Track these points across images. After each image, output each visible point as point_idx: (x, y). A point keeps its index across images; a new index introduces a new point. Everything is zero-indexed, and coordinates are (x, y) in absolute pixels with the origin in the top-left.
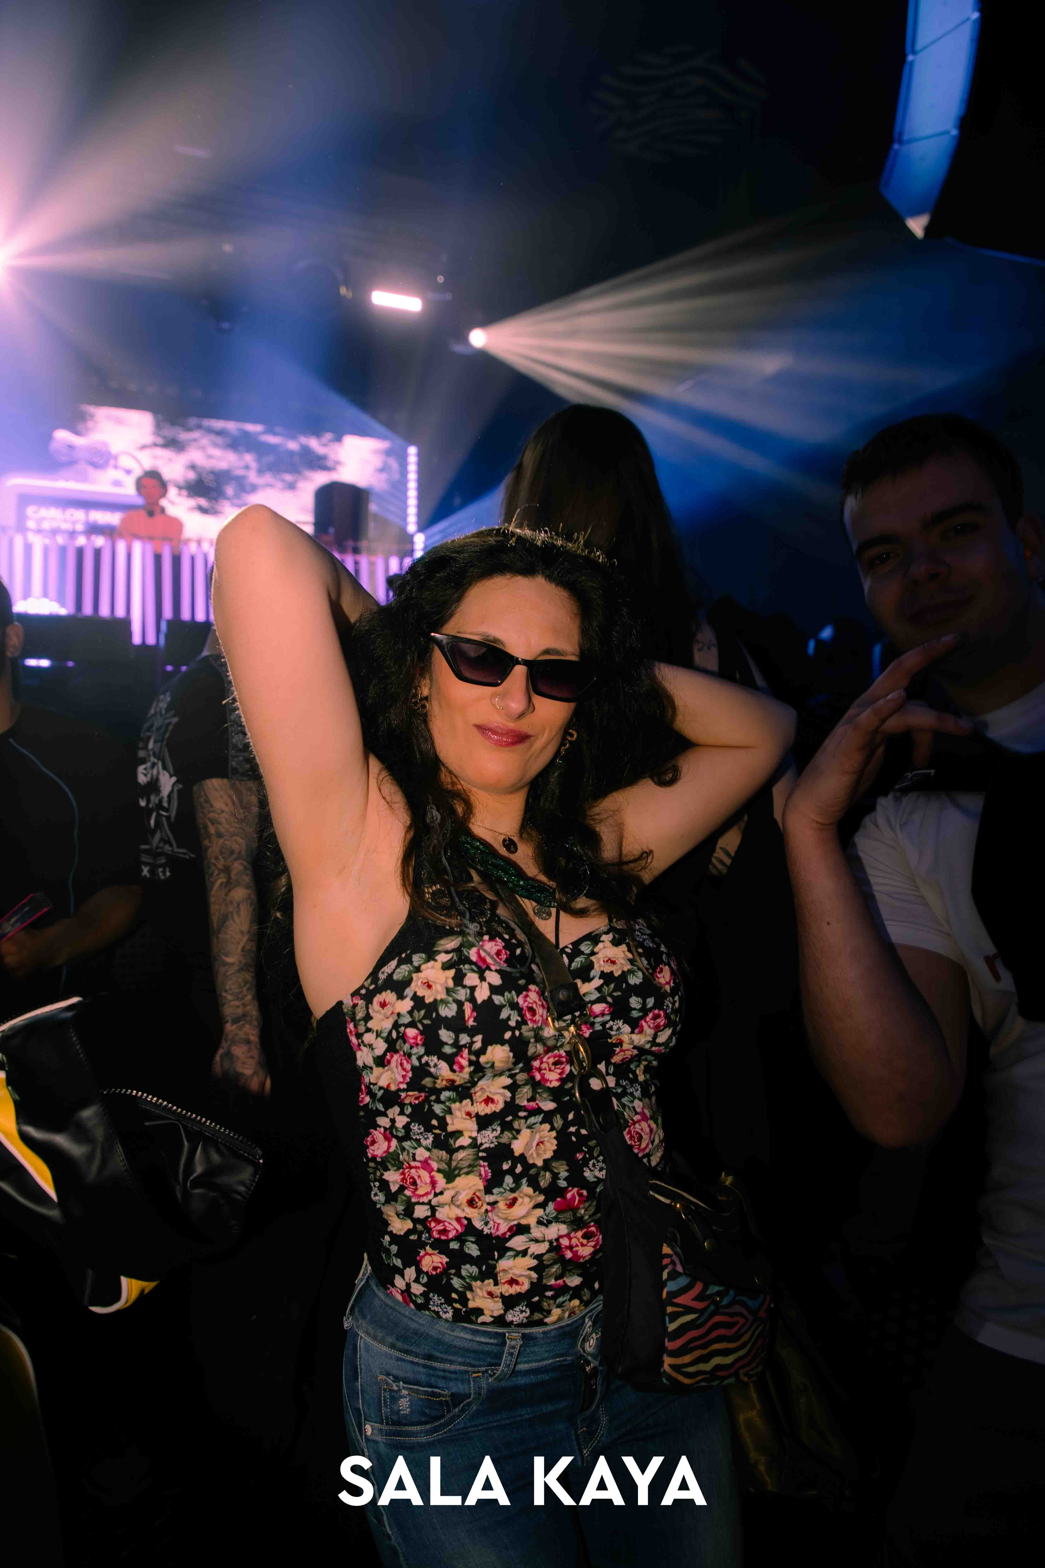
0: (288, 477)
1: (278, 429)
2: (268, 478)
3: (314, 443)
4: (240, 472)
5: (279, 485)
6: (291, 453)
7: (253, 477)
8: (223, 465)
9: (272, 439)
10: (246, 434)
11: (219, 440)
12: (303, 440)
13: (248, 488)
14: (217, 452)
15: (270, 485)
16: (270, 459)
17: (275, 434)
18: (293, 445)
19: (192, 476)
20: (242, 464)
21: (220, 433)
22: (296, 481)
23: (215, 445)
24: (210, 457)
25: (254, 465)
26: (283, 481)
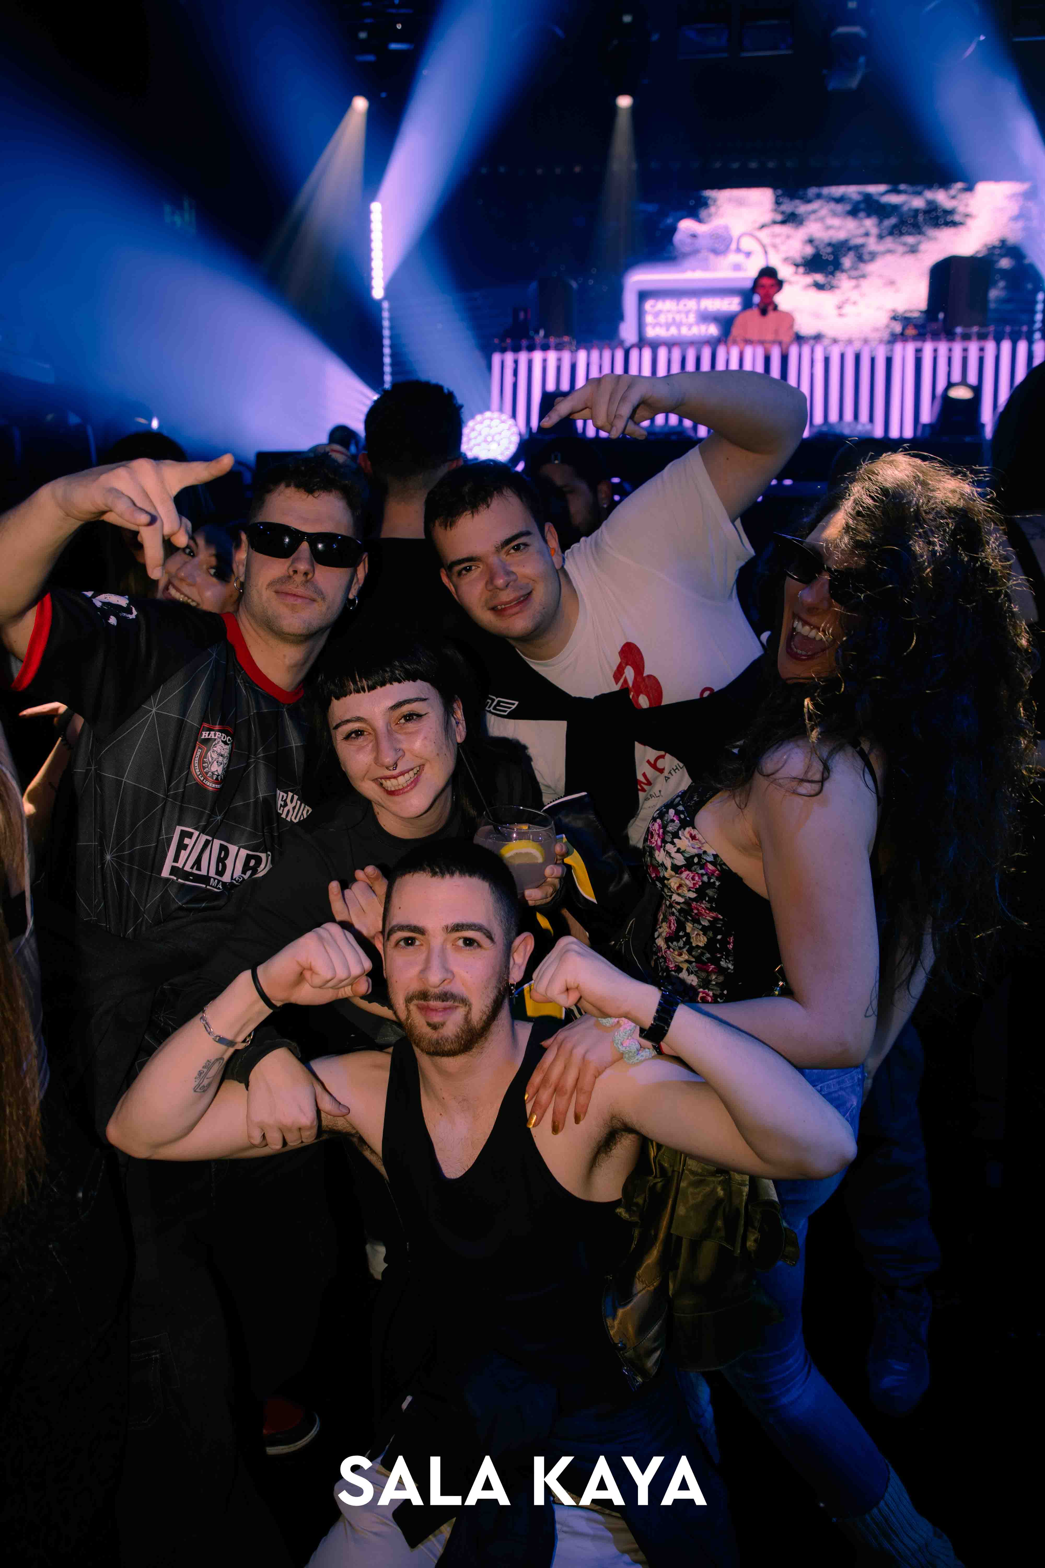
0: (910, 240)
1: (902, 187)
2: (889, 242)
3: (941, 197)
4: (859, 241)
5: (901, 249)
6: (916, 211)
7: (872, 244)
8: (841, 235)
9: (894, 199)
10: (868, 198)
11: (839, 208)
12: (929, 195)
13: (866, 257)
14: (836, 222)
15: (890, 251)
16: (893, 221)
17: (898, 192)
18: (918, 203)
19: (809, 251)
20: (862, 231)
21: (840, 200)
22: (919, 243)
23: (834, 214)
24: (829, 228)
25: (874, 231)
26: (905, 244)
